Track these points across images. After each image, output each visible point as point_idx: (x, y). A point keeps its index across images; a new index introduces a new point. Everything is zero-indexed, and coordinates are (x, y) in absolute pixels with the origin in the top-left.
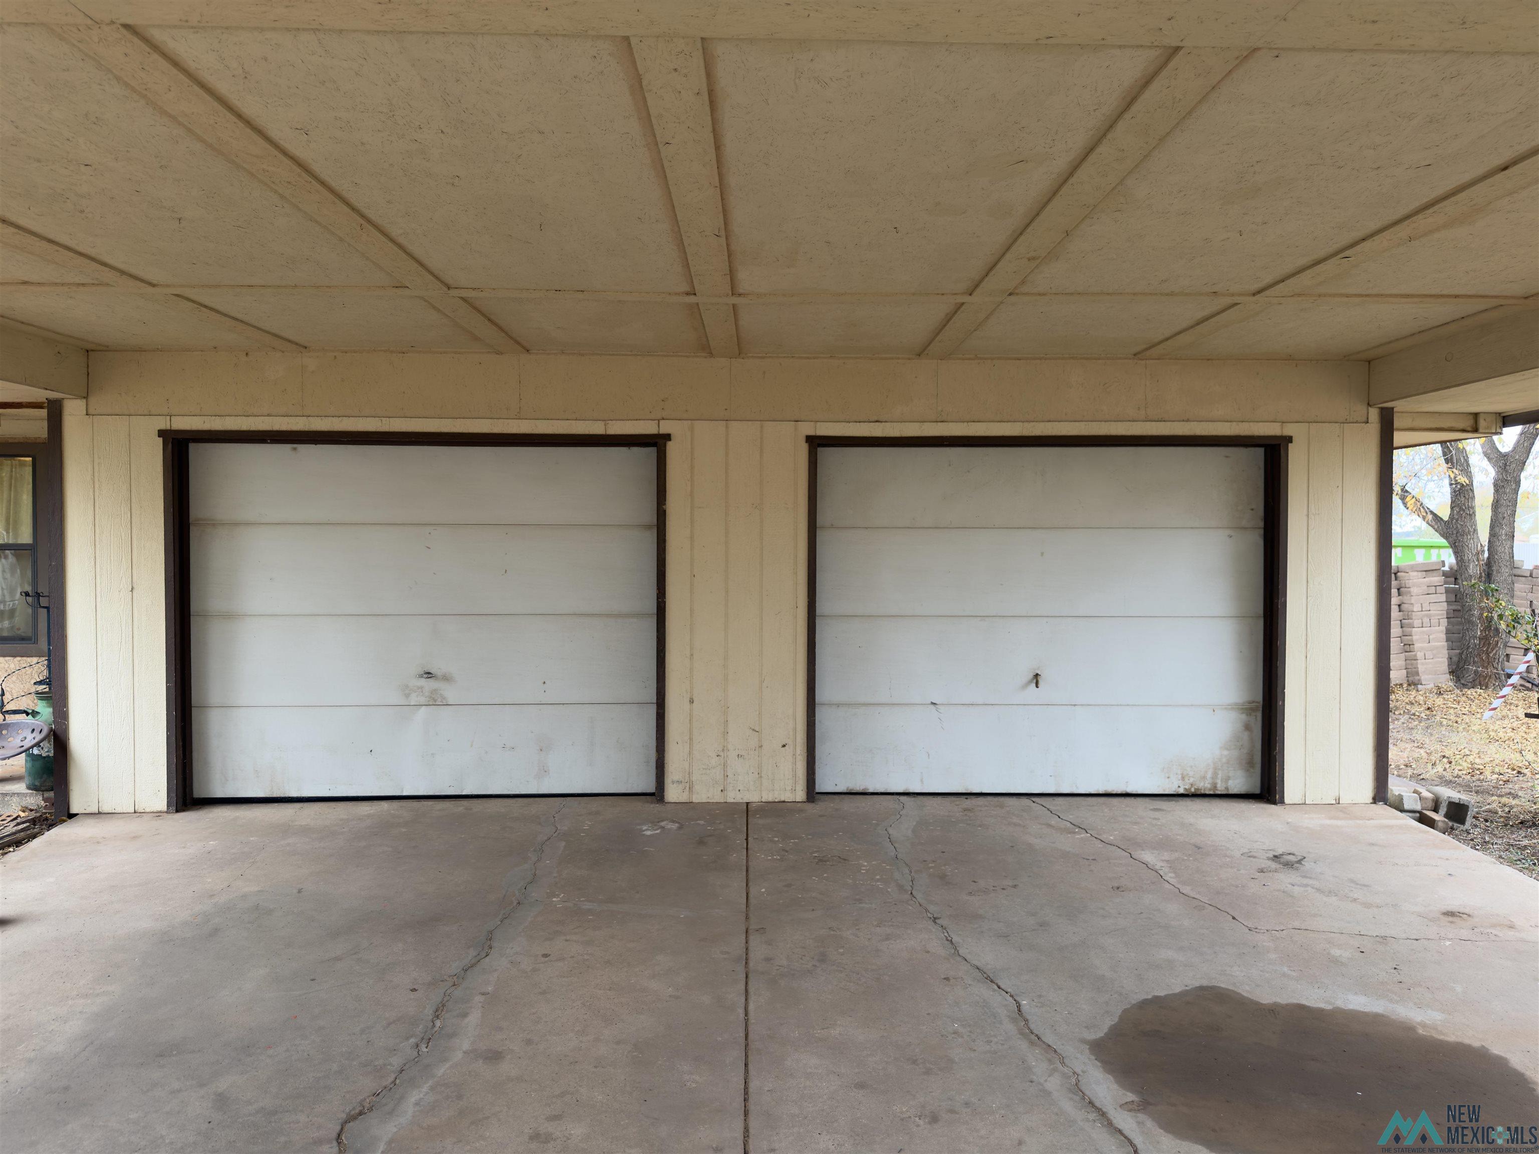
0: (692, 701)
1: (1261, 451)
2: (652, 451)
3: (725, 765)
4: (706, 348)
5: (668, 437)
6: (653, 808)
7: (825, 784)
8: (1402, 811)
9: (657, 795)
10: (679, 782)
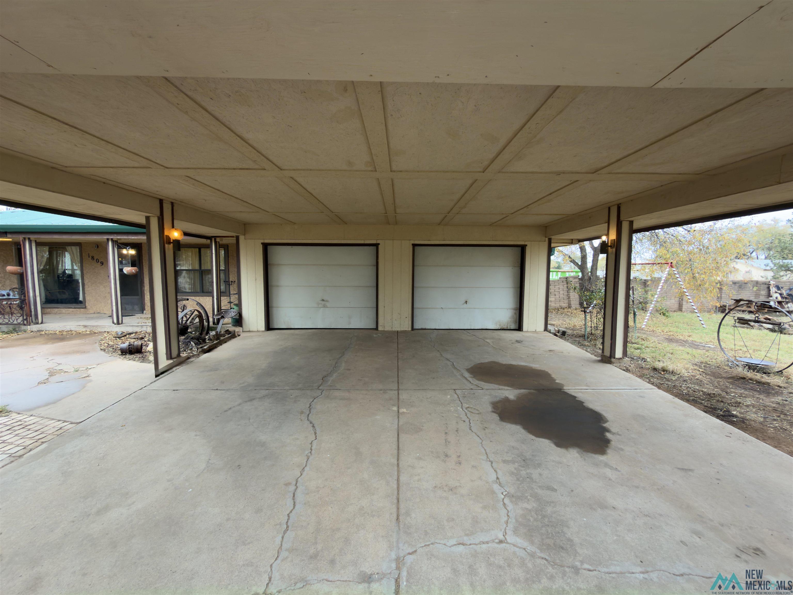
0: (384, 307)
1: (520, 248)
2: (375, 248)
3: (392, 322)
4: (388, 223)
5: (379, 244)
6: (376, 331)
7: (416, 326)
8: (550, 333)
9: (377, 329)
10: (382, 326)
